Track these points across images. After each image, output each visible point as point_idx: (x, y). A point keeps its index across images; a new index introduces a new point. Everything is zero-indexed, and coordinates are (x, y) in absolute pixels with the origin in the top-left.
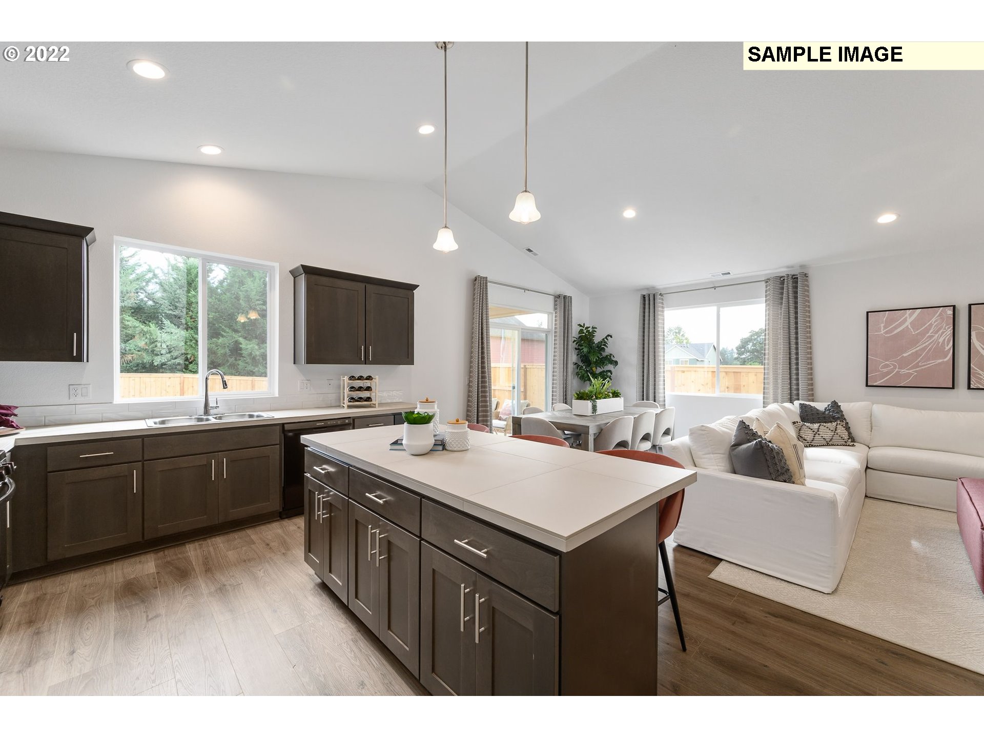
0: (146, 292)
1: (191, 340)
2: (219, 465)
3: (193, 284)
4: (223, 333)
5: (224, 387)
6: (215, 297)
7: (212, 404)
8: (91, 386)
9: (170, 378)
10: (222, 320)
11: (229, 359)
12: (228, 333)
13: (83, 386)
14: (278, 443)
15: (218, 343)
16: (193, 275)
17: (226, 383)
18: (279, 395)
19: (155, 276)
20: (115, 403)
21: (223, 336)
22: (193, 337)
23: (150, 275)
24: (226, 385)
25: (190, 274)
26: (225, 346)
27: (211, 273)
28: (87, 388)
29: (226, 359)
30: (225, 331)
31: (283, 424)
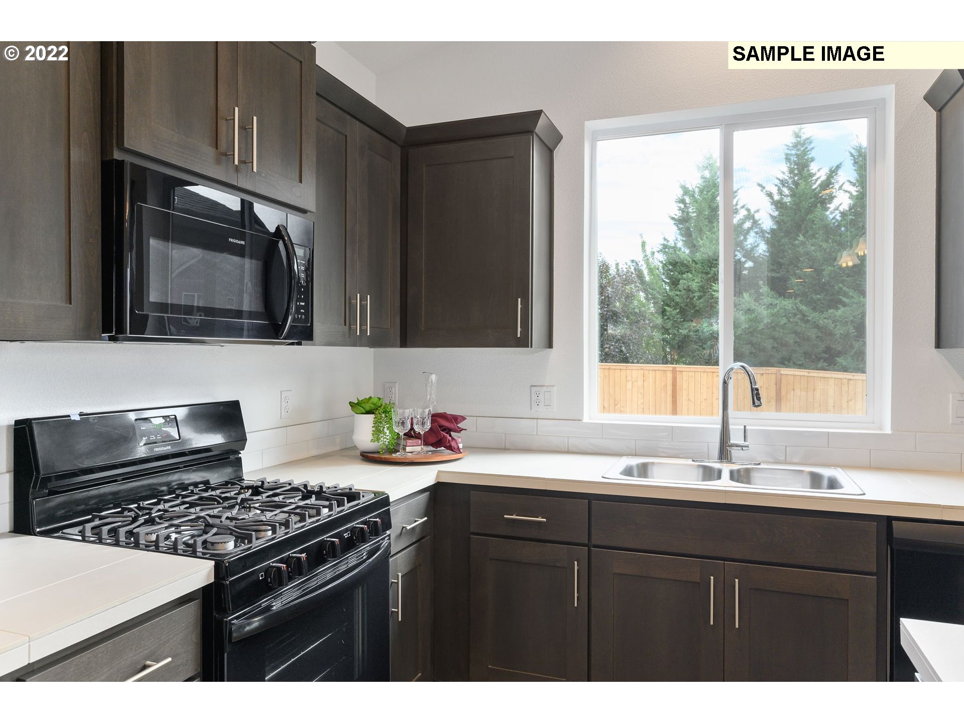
0: (743, 250)
1: (795, 315)
2: (725, 592)
3: (803, 226)
4: (844, 299)
5: (754, 403)
6: (834, 239)
7: (736, 438)
8: (555, 387)
9: (762, 374)
10: (845, 278)
11: (853, 342)
12: (853, 297)
13: (545, 389)
14: (875, 571)
15: (835, 316)
16: (803, 211)
17: (758, 394)
18: (892, 429)
19: (755, 223)
20: (584, 421)
21: (845, 305)
22: (798, 309)
23: (747, 225)
24: (759, 399)
25: (799, 210)
26: (846, 322)
27: (830, 203)
28: (550, 392)
29: (849, 343)
30: (846, 295)
31: (890, 519)
